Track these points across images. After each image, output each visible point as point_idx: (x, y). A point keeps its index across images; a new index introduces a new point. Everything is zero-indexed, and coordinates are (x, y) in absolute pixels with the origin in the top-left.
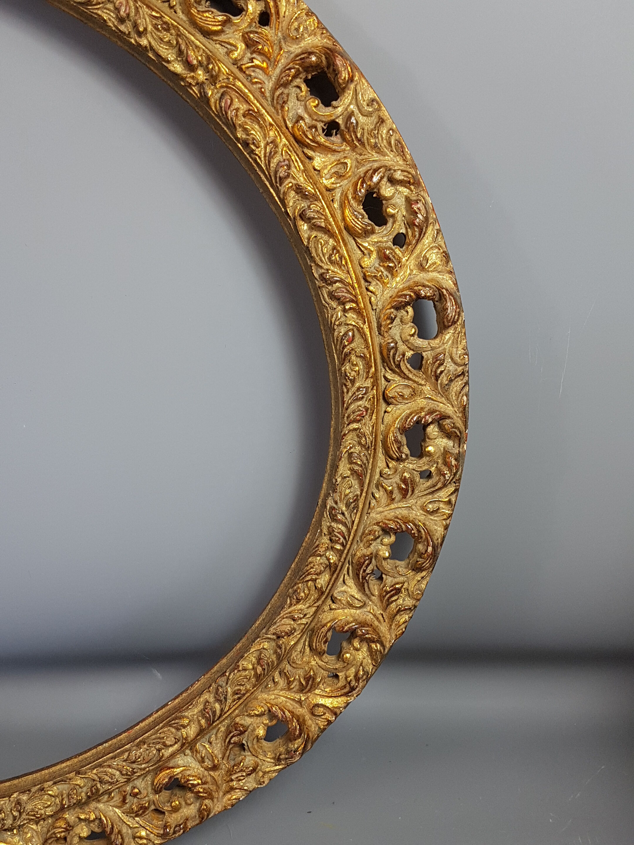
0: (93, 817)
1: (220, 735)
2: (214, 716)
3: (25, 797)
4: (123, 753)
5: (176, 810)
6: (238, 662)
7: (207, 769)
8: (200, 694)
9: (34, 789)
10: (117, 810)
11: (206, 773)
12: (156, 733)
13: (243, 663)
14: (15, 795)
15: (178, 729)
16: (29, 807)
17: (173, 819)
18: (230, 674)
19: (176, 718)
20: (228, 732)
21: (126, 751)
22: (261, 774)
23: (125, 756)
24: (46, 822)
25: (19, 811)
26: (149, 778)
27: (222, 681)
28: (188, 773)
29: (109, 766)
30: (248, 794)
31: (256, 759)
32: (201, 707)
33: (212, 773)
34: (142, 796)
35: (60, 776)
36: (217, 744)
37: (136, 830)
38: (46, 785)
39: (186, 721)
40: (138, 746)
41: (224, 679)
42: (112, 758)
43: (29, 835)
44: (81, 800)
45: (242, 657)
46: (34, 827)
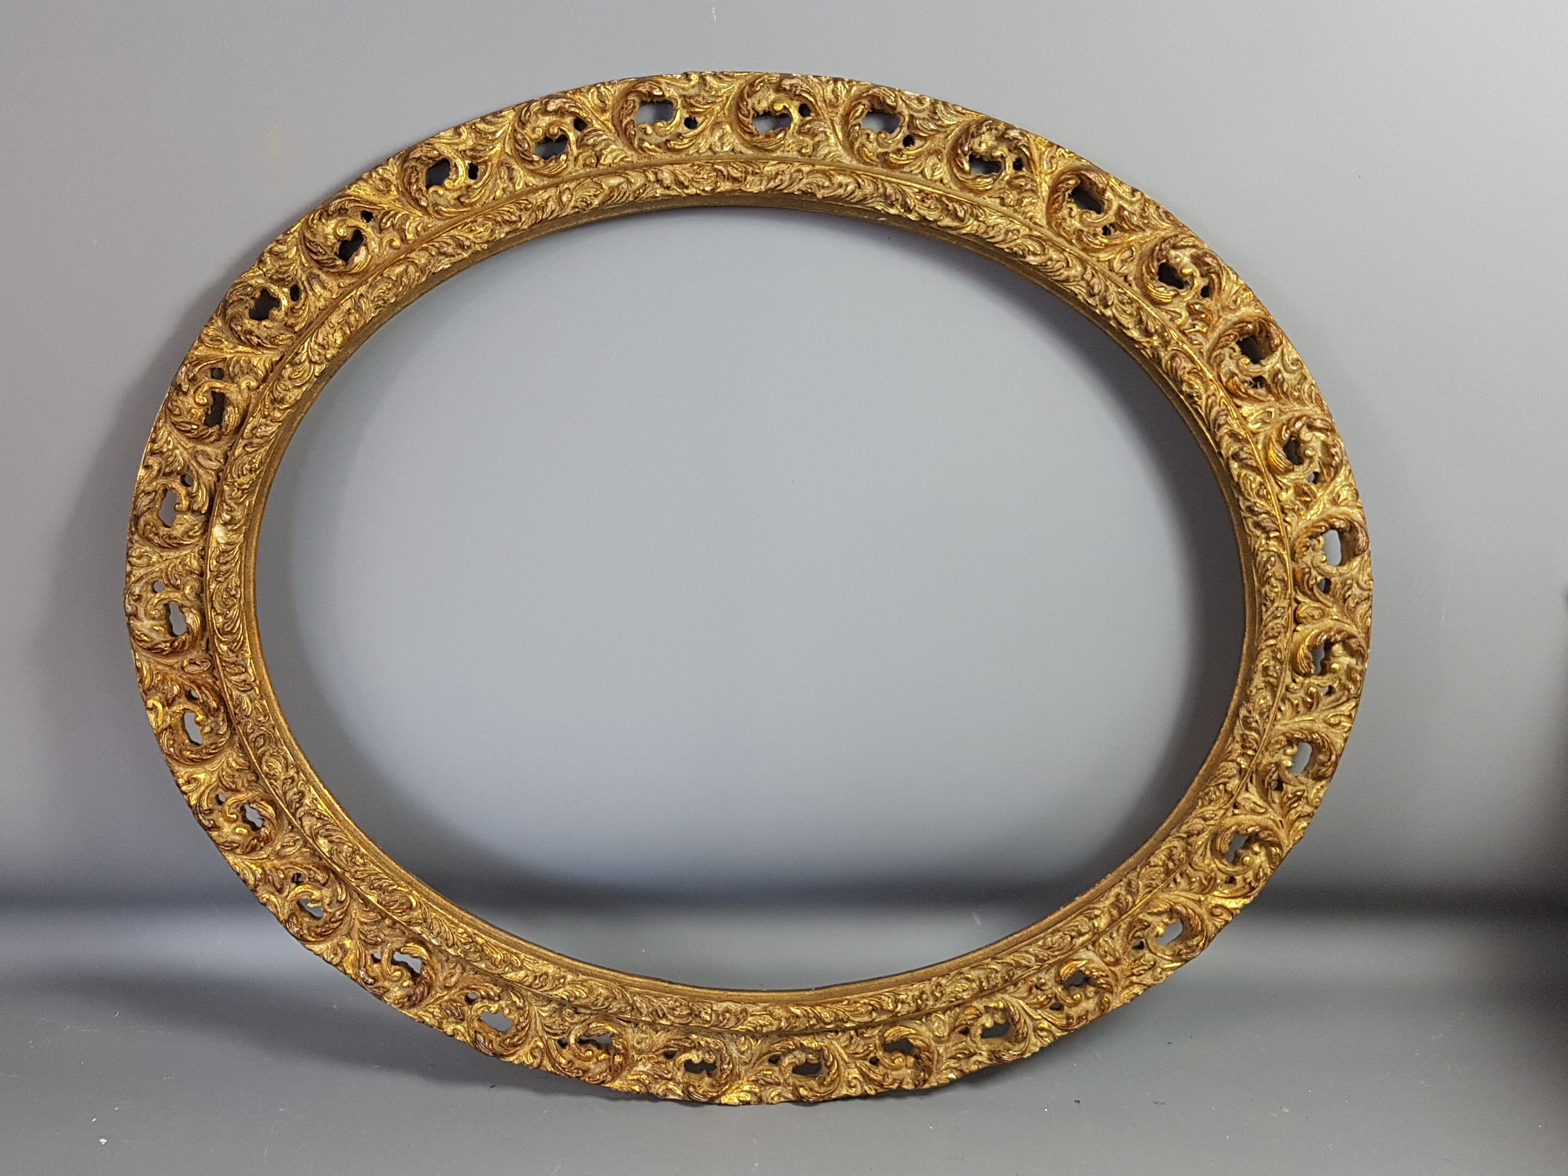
0: (1001, 1005)
1: (1121, 931)
2: (1127, 905)
3: (943, 981)
4: (1038, 940)
5: (1076, 1003)
6: (1149, 858)
7: (1107, 964)
8: (1109, 889)
9: (952, 974)
10: (1021, 1002)
11: (1107, 968)
12: (1070, 922)
13: (1153, 860)
14: (934, 979)
15: (1091, 919)
16: (948, 990)
17: (1074, 1012)
18: (1141, 870)
19: (1089, 909)
20: (1131, 926)
21: (1041, 938)
22: (1159, 970)
23: (1040, 943)
24: (953, 1012)
25: (941, 992)
26: (1053, 971)
27: (1132, 876)
28: (1092, 965)
29: (1027, 952)
30: (1145, 990)
31: (1154, 956)
32: (1112, 899)
33: (1113, 968)
34: (1047, 987)
35: (976, 962)
36: (1118, 940)
37: (1038, 1022)
38: (964, 970)
39: (1097, 912)
40: (1053, 933)
41: (1135, 874)
42: (1027, 945)
43: (936, 1024)
44: (996, 986)
45: (1153, 854)
46: (942, 1016)
